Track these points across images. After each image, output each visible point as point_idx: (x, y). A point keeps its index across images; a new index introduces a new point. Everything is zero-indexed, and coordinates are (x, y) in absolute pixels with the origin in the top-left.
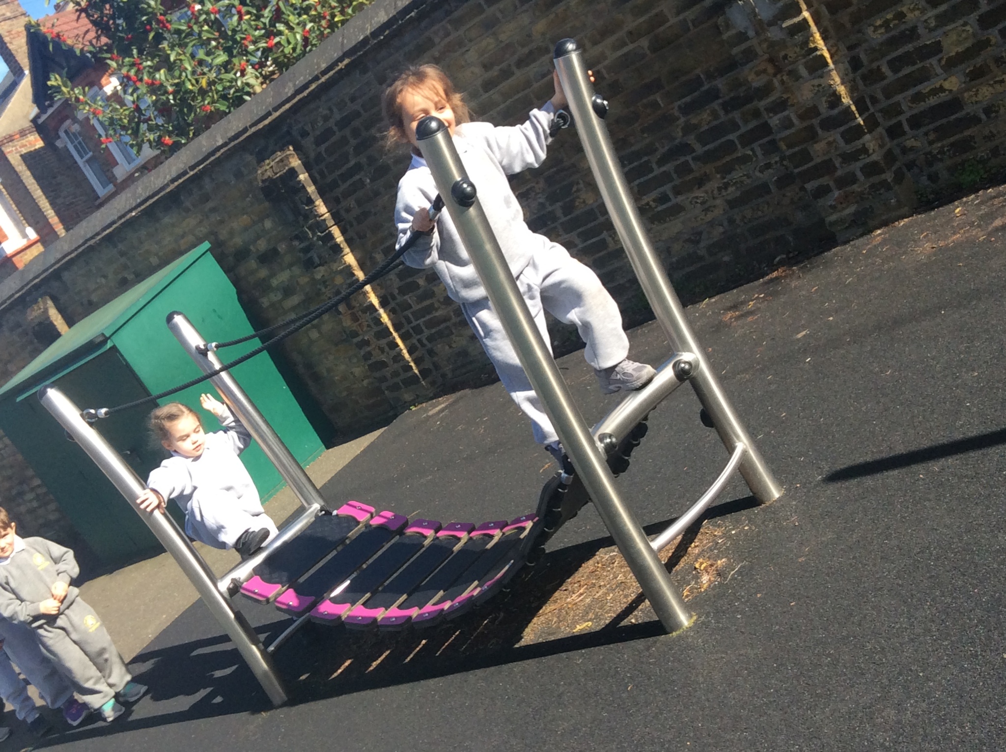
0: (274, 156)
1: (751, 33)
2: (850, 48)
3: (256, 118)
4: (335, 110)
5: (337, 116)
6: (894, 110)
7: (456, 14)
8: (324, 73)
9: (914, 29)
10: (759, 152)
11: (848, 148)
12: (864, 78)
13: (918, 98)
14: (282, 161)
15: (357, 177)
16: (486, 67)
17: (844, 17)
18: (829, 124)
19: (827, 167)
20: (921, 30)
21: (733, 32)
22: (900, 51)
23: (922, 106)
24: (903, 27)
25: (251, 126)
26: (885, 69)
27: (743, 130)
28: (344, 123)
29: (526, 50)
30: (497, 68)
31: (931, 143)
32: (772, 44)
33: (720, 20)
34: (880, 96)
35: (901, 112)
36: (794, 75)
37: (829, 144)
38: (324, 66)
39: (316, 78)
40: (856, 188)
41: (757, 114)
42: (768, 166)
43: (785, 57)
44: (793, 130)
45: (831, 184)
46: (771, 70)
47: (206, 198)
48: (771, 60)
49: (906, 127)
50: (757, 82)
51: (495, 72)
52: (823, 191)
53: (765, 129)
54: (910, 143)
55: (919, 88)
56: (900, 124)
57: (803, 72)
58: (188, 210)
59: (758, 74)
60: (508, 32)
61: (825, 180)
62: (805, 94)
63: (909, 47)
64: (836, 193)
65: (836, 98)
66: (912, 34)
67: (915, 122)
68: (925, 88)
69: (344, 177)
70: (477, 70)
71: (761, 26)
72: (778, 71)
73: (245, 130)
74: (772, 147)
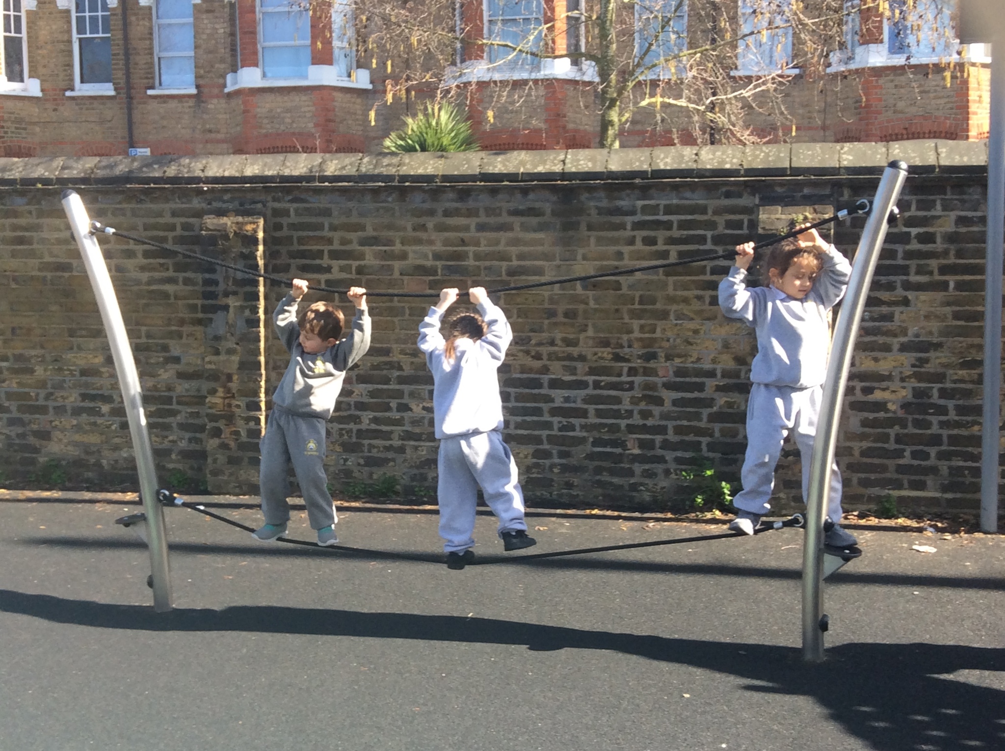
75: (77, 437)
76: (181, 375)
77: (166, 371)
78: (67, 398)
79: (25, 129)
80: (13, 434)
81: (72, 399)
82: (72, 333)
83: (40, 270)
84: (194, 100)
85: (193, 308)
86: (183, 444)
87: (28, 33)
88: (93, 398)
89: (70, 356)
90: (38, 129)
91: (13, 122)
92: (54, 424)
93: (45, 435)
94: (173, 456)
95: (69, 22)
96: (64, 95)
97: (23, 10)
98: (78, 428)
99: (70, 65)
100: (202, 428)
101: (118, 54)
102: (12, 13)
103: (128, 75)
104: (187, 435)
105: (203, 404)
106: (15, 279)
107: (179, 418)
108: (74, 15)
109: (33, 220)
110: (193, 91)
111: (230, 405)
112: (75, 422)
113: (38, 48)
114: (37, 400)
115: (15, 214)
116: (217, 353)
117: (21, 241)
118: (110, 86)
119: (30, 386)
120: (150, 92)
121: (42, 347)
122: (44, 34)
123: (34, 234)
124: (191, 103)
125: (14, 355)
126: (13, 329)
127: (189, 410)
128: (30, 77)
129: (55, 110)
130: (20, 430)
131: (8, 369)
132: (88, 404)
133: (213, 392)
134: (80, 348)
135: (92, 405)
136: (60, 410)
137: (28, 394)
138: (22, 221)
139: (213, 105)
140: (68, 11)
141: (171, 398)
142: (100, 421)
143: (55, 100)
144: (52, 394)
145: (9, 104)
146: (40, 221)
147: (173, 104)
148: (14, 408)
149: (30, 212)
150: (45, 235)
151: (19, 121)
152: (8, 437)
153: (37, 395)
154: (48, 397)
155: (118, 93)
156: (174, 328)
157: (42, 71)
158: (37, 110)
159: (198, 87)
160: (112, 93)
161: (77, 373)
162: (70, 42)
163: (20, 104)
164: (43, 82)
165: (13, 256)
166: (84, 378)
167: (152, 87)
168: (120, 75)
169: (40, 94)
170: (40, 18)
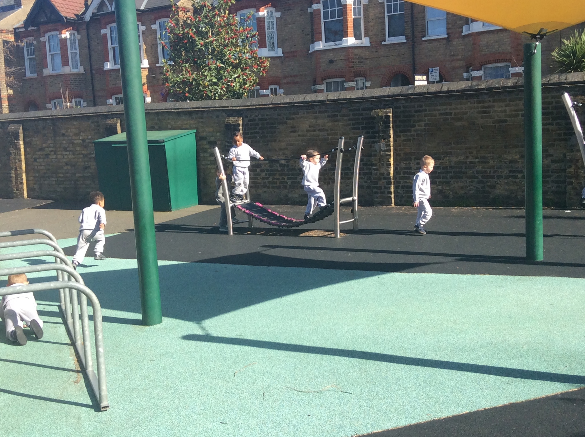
0: (234, 118)
1: (378, 151)
2: (396, 165)
3: (233, 106)
4: (260, 115)
5: (260, 117)
6: (400, 183)
7: (309, 111)
8: (262, 105)
9: (411, 167)
10: (366, 178)
11: (387, 186)
12: (396, 173)
13: (406, 182)
14: (236, 120)
15: (256, 135)
16: (310, 126)
17: (398, 158)
18: (385, 179)
19: (380, 188)
20: (412, 168)
21: (374, 149)
22: (406, 171)
23: (405, 184)
24: (409, 166)
25: (230, 107)
26: (402, 173)
27: (365, 171)
28: (260, 120)
29: (322, 128)
30: (312, 128)
31: (403, 193)
32: (381, 156)
33: (373, 145)
34: (398, 178)
35: (400, 184)
36: (383, 164)
37: (383, 183)
38: (263, 103)
39: (259, 105)
40: (384, 195)
41: (370, 169)
42: (366, 182)
43: (383, 160)
44: (376, 176)
45: (379, 192)
46: (379, 161)
47: (202, 118)
48: (379, 159)
49: (400, 187)
50: (374, 162)
51: (312, 129)
52: (376, 193)
53: (371, 174)
54: (399, 191)
55: (406, 180)
56: (399, 186)
57: (385, 165)
58: (193, 118)
59: (375, 160)
60: (320, 121)
61: (379, 191)
62: (383, 170)
63: (409, 171)
64: (379, 195)
65: (389, 173)
66: (410, 168)
67: (403, 187)
68: (408, 181)
69: (251, 133)
70: (307, 126)
71: (381, 151)
72: (380, 162)
73: (228, 107)
74: (369, 178)
75: (507, 187)
76: (553, 161)
77: (547, 160)
78: (503, 172)
79: (362, 62)
80: (479, 187)
81: (505, 172)
82: (506, 147)
83: (493, 123)
84: (445, 40)
85: (560, 134)
86: (554, 189)
87: (364, 15)
88: (514, 172)
89: (505, 156)
90: (368, 62)
91: (357, 59)
92: (497, 182)
93: (493, 187)
94: (549, 193)
95: (384, 8)
96: (381, 44)
97: (362, 4)
98: (507, 184)
99: (384, 29)
100: (564, 182)
101: (408, 21)
102: (357, 6)
103: (413, 32)
104: (556, 185)
105: (565, 173)
106: (482, 127)
107: (552, 178)
108: (386, 4)
109: (491, 104)
110: (446, 36)
111: (577, 172)
112: (506, 181)
113: (369, 22)
114: (490, 173)
115: (484, 102)
116: (572, 151)
117: (485, 112)
118: (404, 37)
119: (488, 168)
120: (424, 39)
121: (493, 153)
122: (371, 15)
123: (491, 109)
124: (444, 42)
125: (481, 156)
126: (481, 147)
127: (557, 175)
128: (365, 37)
129: (376, 52)
130: (482, 185)
131: (478, 162)
132: (511, 174)
133: (570, 167)
134: (509, 152)
135: (514, 174)
136: (500, 177)
137: (487, 171)
138: (486, 105)
139: (456, 42)
140: (383, 3)
141: (549, 170)
142: (517, 180)
143: (376, 47)
144: (497, 171)
145: (356, 51)
146: (494, 104)
147: (435, 44)
148: (480, 177)
149: (490, 101)
150: (496, 109)
151: (360, 58)
152: (477, 188)
153: (490, 172)
154: (494, 172)
155: (407, 41)
156: (550, 143)
157: (370, 33)
158: (368, 52)
159: (448, 34)
160: (405, 41)
161: (508, 162)
162: (384, 18)
163: (360, 50)
164: (370, 39)
165: (482, 118)
166: (510, 164)
167: (424, 36)
168: (408, 31)
169: (369, 45)
170: (370, 7)
